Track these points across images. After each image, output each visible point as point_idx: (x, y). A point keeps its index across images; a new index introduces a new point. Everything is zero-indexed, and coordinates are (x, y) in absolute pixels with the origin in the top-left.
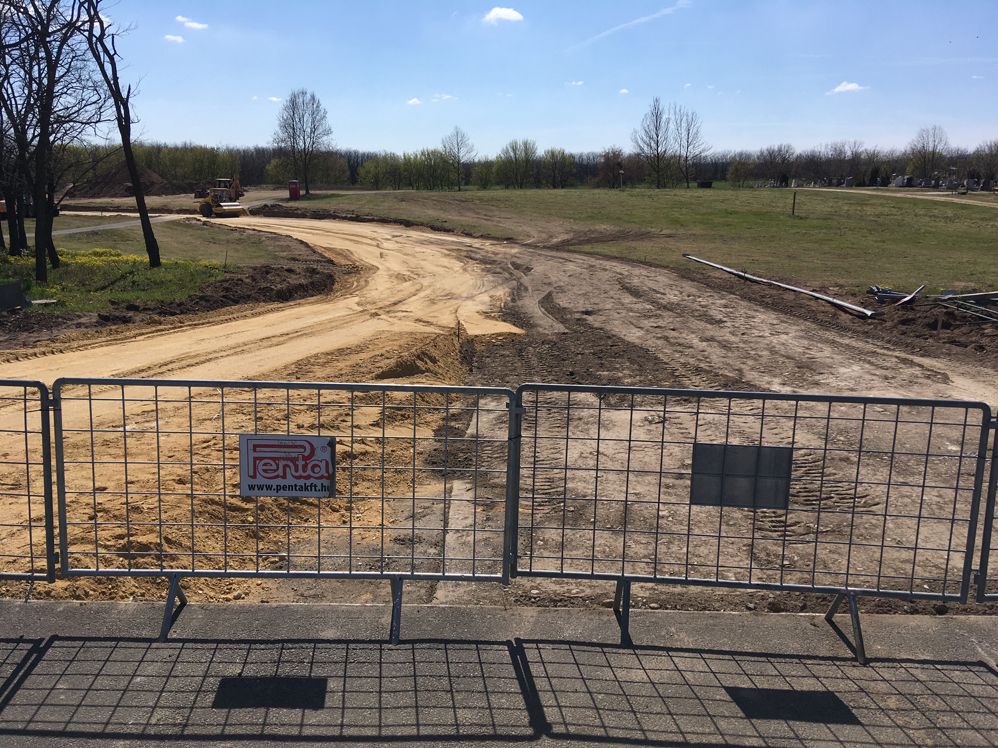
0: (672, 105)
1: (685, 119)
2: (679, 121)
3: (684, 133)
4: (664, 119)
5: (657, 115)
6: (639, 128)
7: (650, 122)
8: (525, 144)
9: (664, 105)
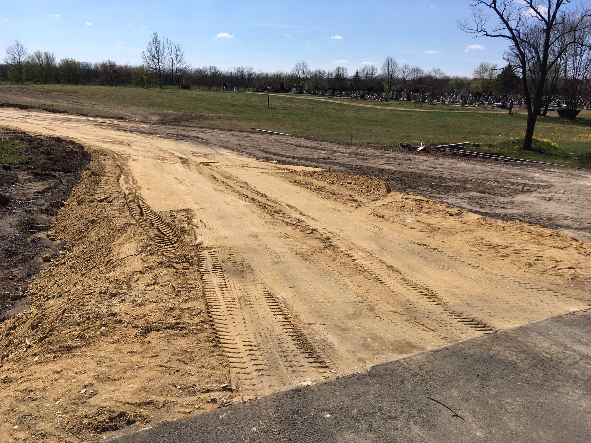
0: (165, 38)
1: (174, 47)
2: (170, 49)
3: (174, 57)
4: (161, 46)
5: (156, 42)
6: (146, 51)
7: (153, 46)
8: (47, 54)
9: (160, 37)
